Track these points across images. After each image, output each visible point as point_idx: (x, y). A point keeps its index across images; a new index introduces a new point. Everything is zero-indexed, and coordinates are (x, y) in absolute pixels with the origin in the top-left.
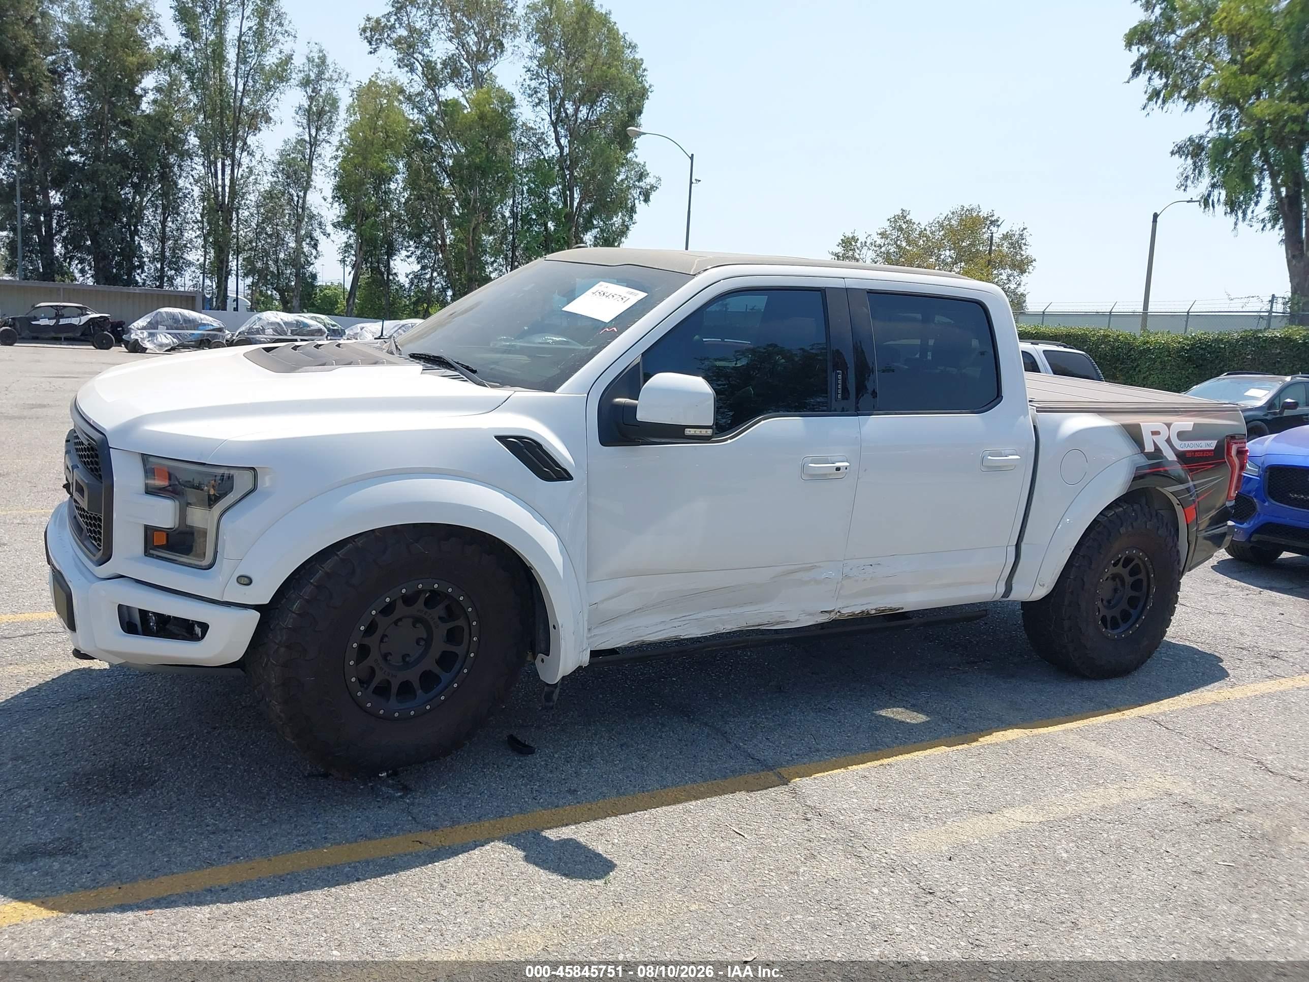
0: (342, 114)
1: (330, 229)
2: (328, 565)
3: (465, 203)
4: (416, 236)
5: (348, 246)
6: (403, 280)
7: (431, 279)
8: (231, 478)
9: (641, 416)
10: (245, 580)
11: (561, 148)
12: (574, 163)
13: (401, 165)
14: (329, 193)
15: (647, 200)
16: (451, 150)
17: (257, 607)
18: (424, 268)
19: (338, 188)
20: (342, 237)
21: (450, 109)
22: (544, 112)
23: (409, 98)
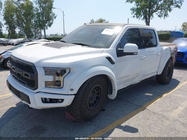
0: (3, 6)
1: (4, 25)
2: (86, 85)
3: (26, 20)
4: (19, 26)
5: (7, 27)
6: (17, 33)
7: (22, 32)
8: (65, 70)
9: (124, 51)
10: (72, 90)
11: (41, 11)
12: (44, 13)
13: (15, 14)
14: (3, 19)
15: (55, 18)
16: (23, 11)
17: (74, 95)
18: (21, 30)
19: (4, 18)
20: (6, 26)
21: (22, 5)
22: (38, 5)
23: (15, 3)
